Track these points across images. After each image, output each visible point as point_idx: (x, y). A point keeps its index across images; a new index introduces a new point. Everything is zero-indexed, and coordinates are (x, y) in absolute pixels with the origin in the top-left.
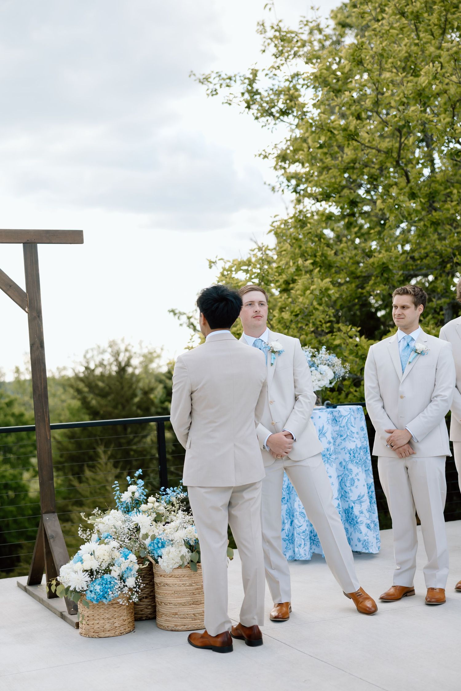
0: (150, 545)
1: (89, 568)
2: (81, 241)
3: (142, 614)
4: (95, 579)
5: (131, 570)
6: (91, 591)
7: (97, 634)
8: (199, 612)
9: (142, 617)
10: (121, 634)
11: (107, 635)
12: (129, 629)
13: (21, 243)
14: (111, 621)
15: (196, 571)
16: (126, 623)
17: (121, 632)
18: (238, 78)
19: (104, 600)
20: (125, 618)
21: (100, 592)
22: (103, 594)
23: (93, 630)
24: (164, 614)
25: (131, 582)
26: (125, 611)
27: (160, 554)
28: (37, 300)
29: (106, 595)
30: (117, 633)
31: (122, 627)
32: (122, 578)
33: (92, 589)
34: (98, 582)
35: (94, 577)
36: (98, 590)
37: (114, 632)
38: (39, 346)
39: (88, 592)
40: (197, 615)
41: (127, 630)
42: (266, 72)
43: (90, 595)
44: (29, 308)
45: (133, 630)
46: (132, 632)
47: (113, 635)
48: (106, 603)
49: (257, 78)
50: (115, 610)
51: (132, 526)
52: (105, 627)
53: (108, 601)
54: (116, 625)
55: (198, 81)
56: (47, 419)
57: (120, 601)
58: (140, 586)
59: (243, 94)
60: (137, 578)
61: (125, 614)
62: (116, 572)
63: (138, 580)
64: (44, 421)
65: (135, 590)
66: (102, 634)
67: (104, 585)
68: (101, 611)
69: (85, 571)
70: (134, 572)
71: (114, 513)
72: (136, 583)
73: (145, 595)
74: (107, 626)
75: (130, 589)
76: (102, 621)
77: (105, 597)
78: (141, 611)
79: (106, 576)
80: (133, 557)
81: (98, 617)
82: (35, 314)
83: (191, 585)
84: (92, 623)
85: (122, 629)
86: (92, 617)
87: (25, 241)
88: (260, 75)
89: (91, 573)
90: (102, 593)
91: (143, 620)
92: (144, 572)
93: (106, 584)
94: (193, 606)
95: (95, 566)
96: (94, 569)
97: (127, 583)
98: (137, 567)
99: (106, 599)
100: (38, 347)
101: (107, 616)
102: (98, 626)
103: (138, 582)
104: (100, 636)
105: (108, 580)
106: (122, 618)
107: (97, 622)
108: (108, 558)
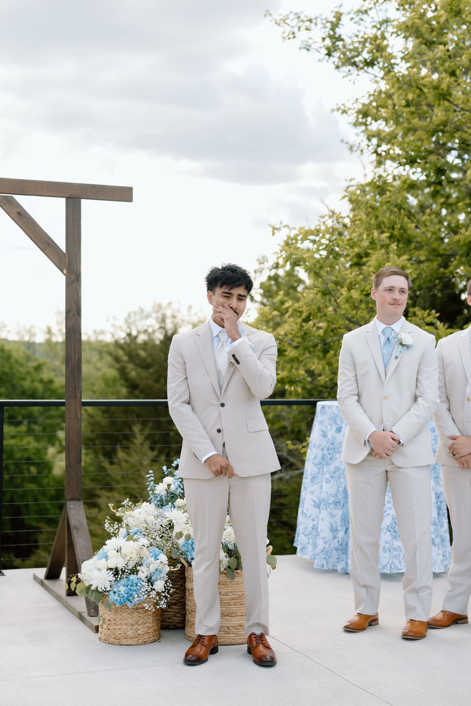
0: (184, 546)
1: (114, 567)
2: (130, 200)
3: (170, 622)
4: (120, 579)
5: (161, 572)
6: (114, 593)
7: (118, 641)
8: (234, 625)
9: (169, 626)
10: (145, 643)
11: (129, 643)
12: (154, 638)
13: (64, 197)
14: (135, 627)
15: (233, 579)
16: (151, 630)
17: (145, 640)
18: (319, 21)
19: (129, 604)
20: (150, 625)
21: (124, 594)
22: (128, 597)
23: (114, 636)
25: (159, 585)
26: (151, 617)
28: (76, 262)
29: (130, 598)
30: (140, 641)
31: (146, 635)
32: (150, 581)
33: (116, 590)
34: (123, 582)
35: (119, 576)
36: (122, 592)
37: (137, 640)
38: (76, 313)
39: (111, 593)
40: (231, 628)
41: (151, 639)
42: (352, 15)
43: (113, 597)
44: (67, 270)
45: (158, 639)
46: (157, 642)
47: (136, 643)
48: (130, 607)
49: (341, 22)
50: (140, 615)
51: (165, 522)
52: (128, 633)
53: (132, 605)
54: (140, 632)
55: (273, 22)
56: (78, 395)
57: (146, 606)
58: (169, 590)
59: (324, 39)
60: (166, 582)
61: (150, 621)
62: (143, 573)
63: (168, 584)
64: (76, 397)
65: (164, 594)
66: (123, 642)
67: (129, 587)
68: (124, 615)
69: (109, 569)
70: (164, 574)
71: (147, 506)
72: (165, 587)
73: (174, 601)
74: (130, 633)
75: (158, 594)
76: (125, 627)
77: (129, 600)
78: (169, 618)
79: (132, 577)
80: (163, 558)
81: (121, 622)
82: (73, 277)
83: (227, 594)
84: (113, 627)
85: (147, 637)
86: (114, 622)
87: (68, 195)
88: (345, 19)
89: (116, 572)
90: (126, 595)
91: (170, 629)
92: (175, 575)
93: (132, 586)
94: (227, 618)
95: (121, 565)
96: (120, 568)
97: (155, 587)
98: (167, 569)
99: (131, 602)
100: (74, 314)
101: (131, 621)
102: (120, 632)
103: (168, 586)
104: (121, 643)
105: (135, 582)
106: (146, 625)
107: (119, 627)
108: (136, 556)
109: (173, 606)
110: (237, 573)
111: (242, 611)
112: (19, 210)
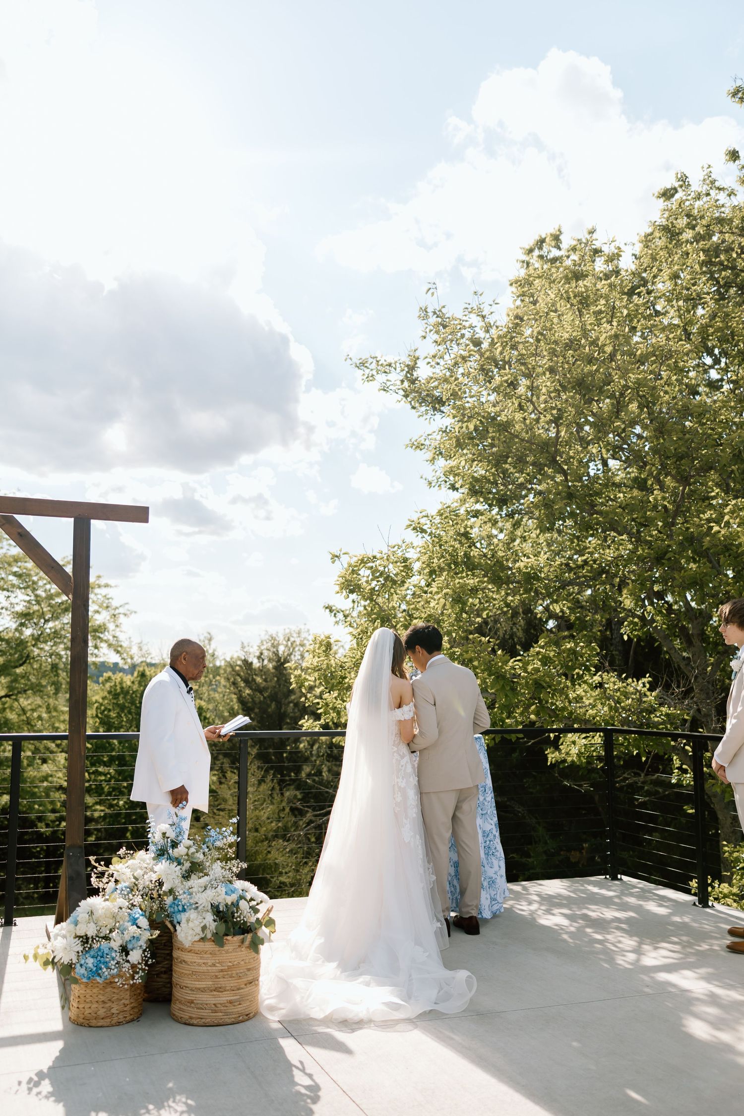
0: (170, 906)
1: (83, 934)
2: (146, 520)
4: (90, 948)
5: (138, 939)
6: (81, 965)
7: (88, 1022)
8: (222, 1002)
10: (119, 1024)
11: (100, 1024)
12: (132, 1017)
13: (71, 517)
14: (107, 1005)
15: (222, 946)
16: (128, 1008)
17: (119, 1021)
18: (398, 365)
19: (98, 979)
20: (127, 1002)
21: (92, 967)
22: (97, 970)
23: (83, 1016)
24: (178, 1000)
25: (135, 956)
26: (128, 993)
27: (179, 920)
28: (83, 586)
29: (100, 972)
30: (113, 1022)
31: (122, 1013)
32: (125, 950)
33: (83, 962)
34: (92, 952)
35: (89, 946)
36: (90, 965)
37: (109, 1020)
38: (83, 641)
39: (78, 966)
40: (219, 1006)
41: (127, 1019)
42: (428, 360)
43: (79, 970)
44: (73, 595)
45: (138, 1017)
46: (135, 1022)
47: (108, 1024)
48: (101, 982)
49: (417, 366)
50: (115, 990)
51: (156, 878)
52: (99, 1013)
53: (102, 979)
54: (114, 1011)
56: (82, 731)
57: (120, 981)
58: (147, 961)
59: (402, 381)
60: (144, 951)
61: (128, 997)
62: (117, 941)
63: (146, 953)
64: (79, 732)
65: (140, 966)
66: (94, 1022)
67: (99, 958)
69: (77, 937)
70: (143, 943)
71: (144, 855)
72: (142, 957)
73: (163, 969)
74: (101, 1012)
75: (133, 966)
76: (95, 1005)
77: (99, 975)
79: (104, 946)
80: (144, 922)
81: (91, 999)
82: (81, 602)
83: (214, 965)
84: (83, 1006)
85: (121, 1017)
86: (84, 999)
87: (76, 515)
88: (420, 363)
89: (85, 940)
90: (95, 969)
92: (165, 938)
93: (102, 957)
94: (215, 993)
95: (91, 931)
96: (90, 935)
97: (129, 958)
98: (147, 935)
100: (80, 642)
101: (103, 998)
102: (90, 1011)
103: (146, 957)
104: (91, 1024)
105: (105, 952)
106: (123, 1001)
107: (89, 1005)
108: (112, 921)
109: (163, 975)
110: (226, 939)
111: (232, 985)
112: (20, 531)
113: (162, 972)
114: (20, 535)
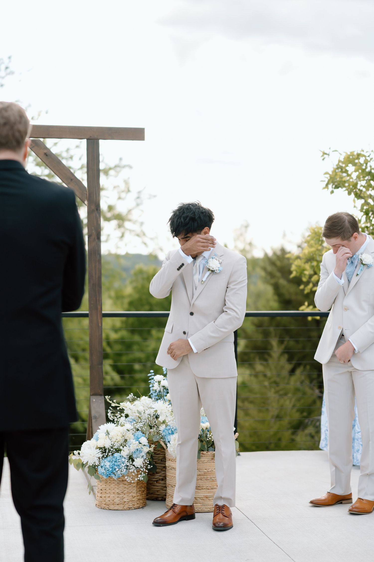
0: (164, 431)
1: (102, 446)
2: (142, 138)
3: (158, 495)
4: (107, 456)
5: (141, 452)
6: (102, 467)
7: (108, 506)
9: (158, 498)
10: (130, 509)
11: (116, 508)
12: (138, 505)
13: (84, 139)
14: (121, 496)
15: (202, 458)
16: (135, 499)
17: (130, 507)
19: (113, 476)
20: (134, 495)
21: (109, 468)
22: (112, 471)
23: (104, 503)
25: (139, 462)
26: (135, 488)
27: (169, 440)
28: (96, 194)
29: (114, 472)
30: (125, 507)
31: (131, 502)
33: (102, 464)
34: (109, 458)
35: (106, 454)
36: (108, 466)
37: (123, 506)
38: (96, 238)
39: (99, 467)
41: (135, 506)
43: (100, 470)
44: (88, 201)
45: (144, 506)
47: (122, 508)
48: (116, 479)
50: (125, 486)
51: (152, 412)
52: (115, 501)
53: (117, 477)
54: (125, 500)
56: (99, 307)
57: (128, 479)
58: (147, 466)
60: (145, 459)
61: (135, 491)
62: (125, 452)
63: (146, 461)
64: (97, 309)
65: (142, 470)
66: (112, 507)
67: (113, 462)
68: (112, 485)
69: (99, 448)
70: (143, 454)
71: (145, 399)
72: (143, 463)
74: (117, 500)
75: (137, 469)
76: (112, 495)
77: (114, 473)
78: (157, 491)
79: (116, 455)
80: (144, 440)
81: (110, 491)
82: (93, 207)
84: (104, 496)
85: (131, 504)
86: (104, 491)
87: (88, 137)
89: (104, 450)
90: (111, 469)
91: (159, 500)
93: (116, 462)
95: (108, 445)
96: (107, 447)
97: (134, 463)
98: (146, 449)
99: (115, 475)
100: (94, 239)
101: (117, 491)
102: (109, 499)
103: (146, 463)
104: (110, 508)
105: (118, 459)
106: (131, 494)
107: (108, 495)
108: (121, 438)
109: (161, 482)
110: (203, 454)
112: (45, 151)
113: (160, 479)
114: (46, 154)
